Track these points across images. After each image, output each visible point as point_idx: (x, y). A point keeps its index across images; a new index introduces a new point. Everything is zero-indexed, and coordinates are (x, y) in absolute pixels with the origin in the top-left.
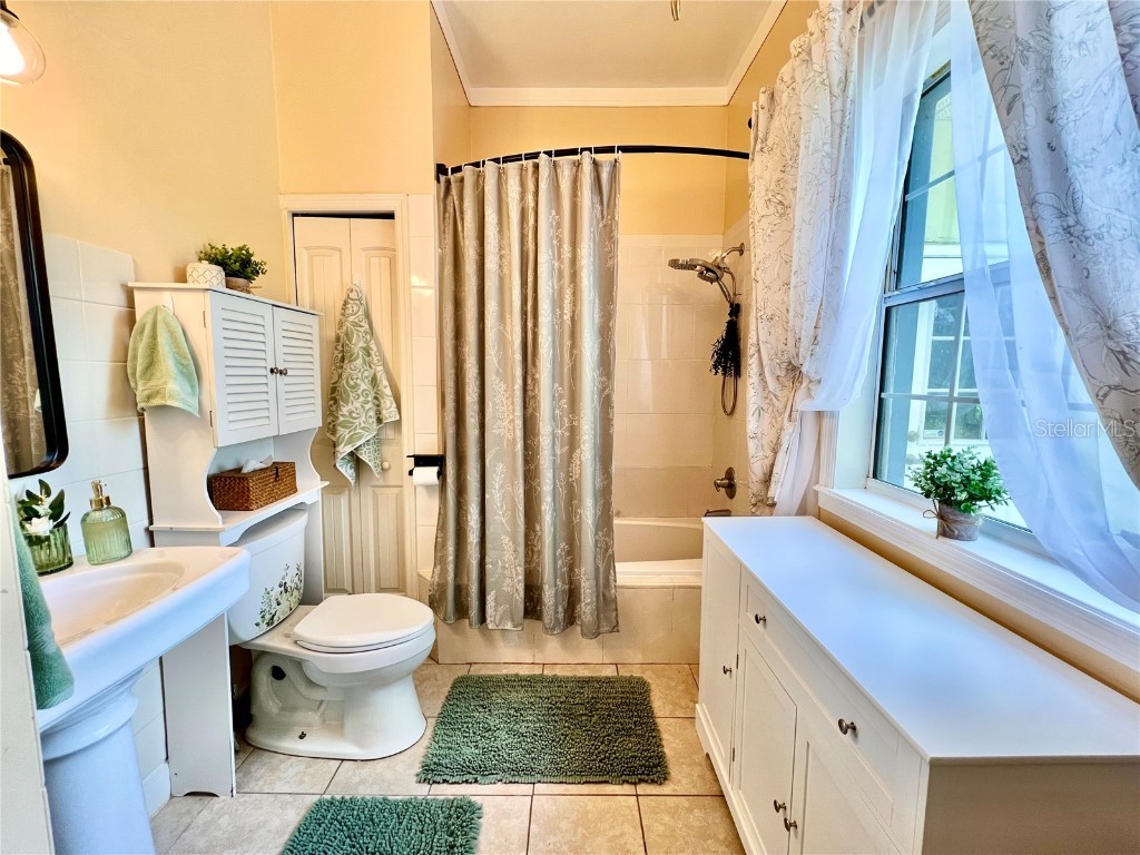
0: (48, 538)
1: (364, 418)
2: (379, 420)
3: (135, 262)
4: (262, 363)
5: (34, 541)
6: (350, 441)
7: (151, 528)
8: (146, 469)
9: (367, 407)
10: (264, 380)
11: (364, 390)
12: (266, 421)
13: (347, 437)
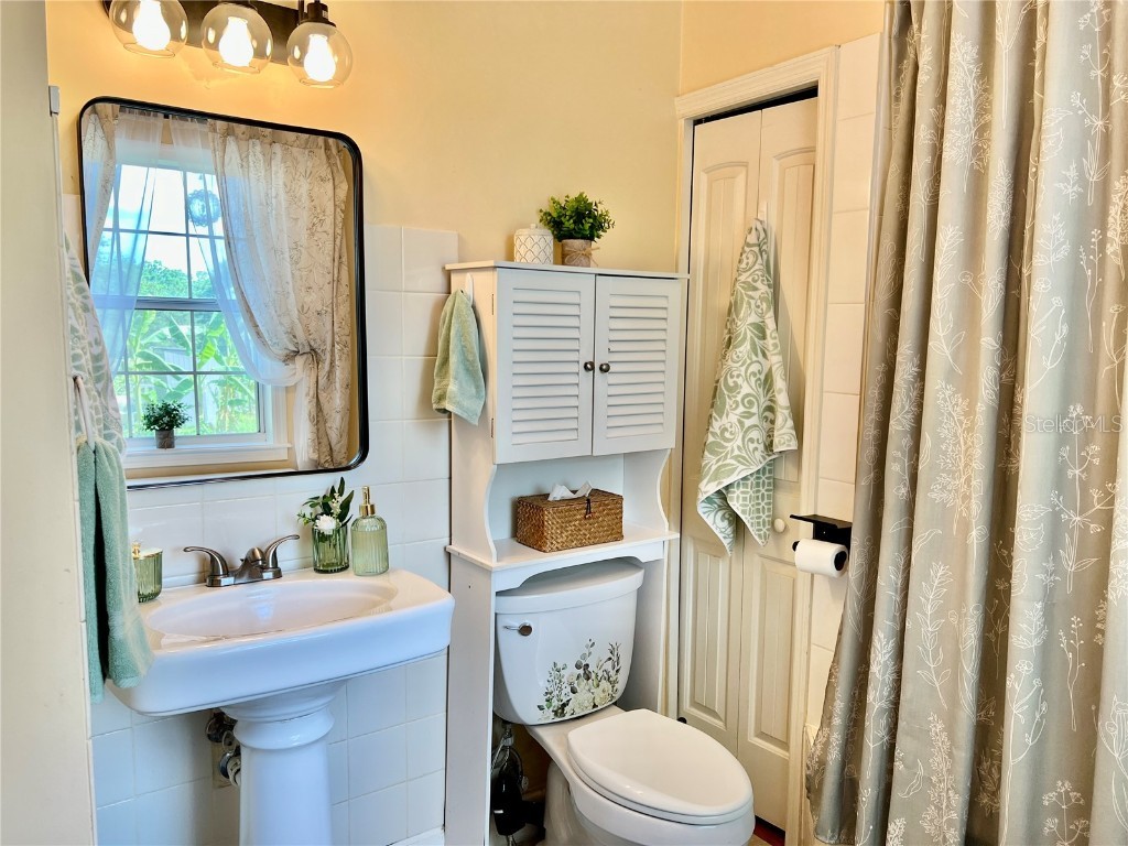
0: (330, 536)
1: (739, 442)
2: (769, 447)
3: (460, 239)
4: (573, 356)
5: (322, 537)
6: (716, 477)
7: (450, 548)
8: (450, 478)
9: (748, 423)
10: (574, 379)
11: (747, 395)
12: (573, 435)
13: (714, 468)
